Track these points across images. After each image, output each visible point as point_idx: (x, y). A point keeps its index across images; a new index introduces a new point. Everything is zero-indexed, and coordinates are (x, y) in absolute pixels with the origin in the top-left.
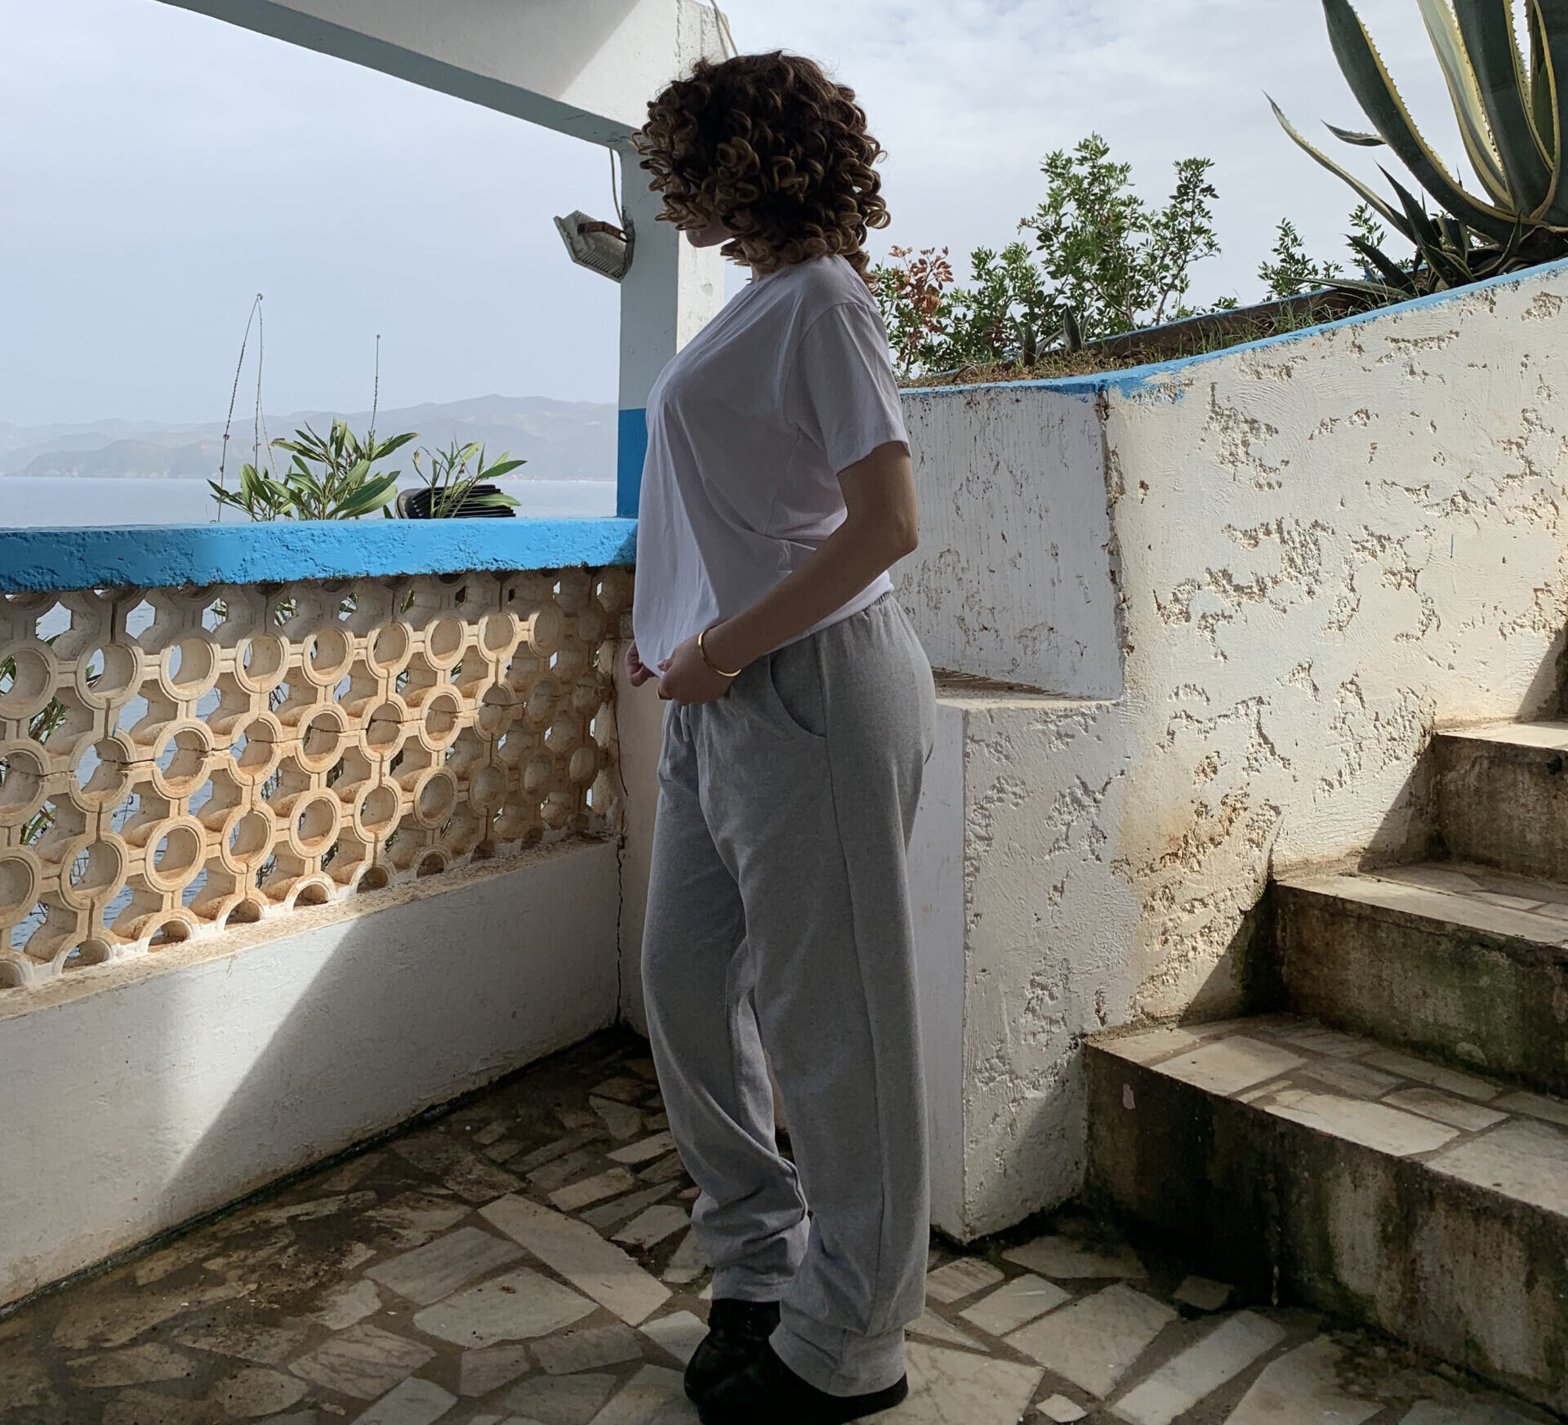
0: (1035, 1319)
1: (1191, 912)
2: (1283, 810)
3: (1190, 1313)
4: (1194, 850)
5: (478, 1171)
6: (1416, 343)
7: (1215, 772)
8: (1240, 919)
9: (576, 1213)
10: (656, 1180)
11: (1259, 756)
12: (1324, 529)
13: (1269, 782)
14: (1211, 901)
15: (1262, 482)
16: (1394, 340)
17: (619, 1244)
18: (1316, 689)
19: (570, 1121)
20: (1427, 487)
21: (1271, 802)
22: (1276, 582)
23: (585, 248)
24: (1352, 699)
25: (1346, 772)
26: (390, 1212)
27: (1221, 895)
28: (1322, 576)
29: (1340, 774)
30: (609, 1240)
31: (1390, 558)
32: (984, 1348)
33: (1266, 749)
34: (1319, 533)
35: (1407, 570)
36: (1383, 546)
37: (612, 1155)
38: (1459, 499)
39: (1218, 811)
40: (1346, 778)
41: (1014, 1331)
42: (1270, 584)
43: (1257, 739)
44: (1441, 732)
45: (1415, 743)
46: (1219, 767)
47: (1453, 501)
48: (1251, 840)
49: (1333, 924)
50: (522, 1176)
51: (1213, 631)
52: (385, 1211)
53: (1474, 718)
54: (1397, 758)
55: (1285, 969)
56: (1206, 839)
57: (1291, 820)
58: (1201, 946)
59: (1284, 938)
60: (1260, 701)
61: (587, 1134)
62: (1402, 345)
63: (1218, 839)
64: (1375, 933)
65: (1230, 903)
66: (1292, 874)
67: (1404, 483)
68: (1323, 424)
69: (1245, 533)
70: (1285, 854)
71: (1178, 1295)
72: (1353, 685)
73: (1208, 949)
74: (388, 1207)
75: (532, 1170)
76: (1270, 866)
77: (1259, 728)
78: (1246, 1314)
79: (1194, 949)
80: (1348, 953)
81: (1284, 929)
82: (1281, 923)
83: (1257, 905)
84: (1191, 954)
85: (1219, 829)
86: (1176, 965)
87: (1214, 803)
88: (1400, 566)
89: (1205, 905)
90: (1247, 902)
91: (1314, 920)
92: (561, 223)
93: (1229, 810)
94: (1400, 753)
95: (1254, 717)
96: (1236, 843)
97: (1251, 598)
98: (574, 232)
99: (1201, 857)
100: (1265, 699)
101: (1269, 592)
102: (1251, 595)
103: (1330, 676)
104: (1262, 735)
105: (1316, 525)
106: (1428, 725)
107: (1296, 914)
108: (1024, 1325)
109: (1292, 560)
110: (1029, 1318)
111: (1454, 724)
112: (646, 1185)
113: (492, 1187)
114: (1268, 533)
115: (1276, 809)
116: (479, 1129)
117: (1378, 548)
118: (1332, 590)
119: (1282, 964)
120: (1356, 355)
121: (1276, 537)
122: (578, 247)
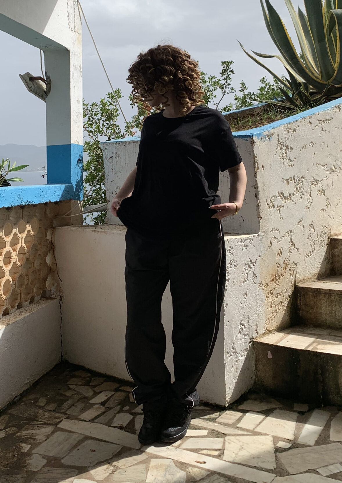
0: (260, 423)
1: (277, 297)
2: (298, 264)
3: (301, 413)
4: (277, 278)
5: (47, 414)
6: (323, 121)
7: (281, 254)
8: (289, 299)
9: (92, 420)
10: (112, 406)
11: (292, 248)
12: (304, 179)
13: (294, 256)
14: (282, 293)
15: (290, 164)
16: (319, 121)
17: (115, 427)
18: (304, 227)
19: (68, 394)
20: (326, 165)
21: (295, 262)
22: (293, 195)
23: (33, 87)
24: (312, 230)
25: (311, 251)
26: (26, 432)
27: (284, 291)
28: (304, 192)
29: (310, 252)
30: (110, 426)
31: (319, 187)
32: (251, 434)
33: (293, 246)
34: (303, 180)
35: (323, 190)
36: (317, 183)
37: (90, 402)
38: (333, 168)
39: (283, 266)
40: (312, 253)
41: (256, 427)
42: (292, 196)
43: (290, 243)
44: (333, 238)
45: (326, 241)
46: (283, 252)
47: (332, 169)
48: (290, 274)
49: (317, 296)
50: (64, 413)
51: (280, 211)
52: (24, 432)
53: (339, 233)
54: (323, 246)
55: (301, 311)
56: (280, 275)
57: (300, 267)
58: (280, 307)
59: (300, 302)
60: (291, 231)
61: (77, 397)
62: (320, 122)
63: (283, 274)
64: (330, 298)
65: (286, 293)
66: (301, 283)
67: (321, 164)
68: (303, 146)
69: (286, 180)
70: (299, 277)
71: (295, 409)
72: (312, 225)
73: (282, 308)
74: (24, 431)
75: (67, 410)
76: (295, 281)
77: (291, 240)
78: (316, 410)
79: (278, 308)
80: (322, 304)
81: (300, 300)
82: (299, 298)
83: (293, 294)
84: (278, 310)
85: (283, 271)
86: (274, 314)
87: (282, 263)
88: (321, 189)
89: (280, 295)
90: (290, 292)
91: (310, 296)
92: (22, 77)
93: (285, 265)
94: (323, 245)
95: (290, 236)
96: (287, 275)
97: (288, 200)
98: (28, 80)
99: (279, 280)
100: (292, 231)
101: (292, 198)
102: (288, 199)
103: (307, 223)
104: (292, 242)
105: (302, 177)
106: (329, 236)
107: (304, 295)
108: (258, 425)
109: (297, 188)
110: (258, 423)
111: (335, 235)
112: (109, 409)
113: (56, 418)
114: (291, 180)
115: (296, 264)
116: (37, 402)
117: (316, 184)
118: (306, 196)
119: (300, 310)
120: (310, 125)
121: (293, 181)
122: (30, 86)
